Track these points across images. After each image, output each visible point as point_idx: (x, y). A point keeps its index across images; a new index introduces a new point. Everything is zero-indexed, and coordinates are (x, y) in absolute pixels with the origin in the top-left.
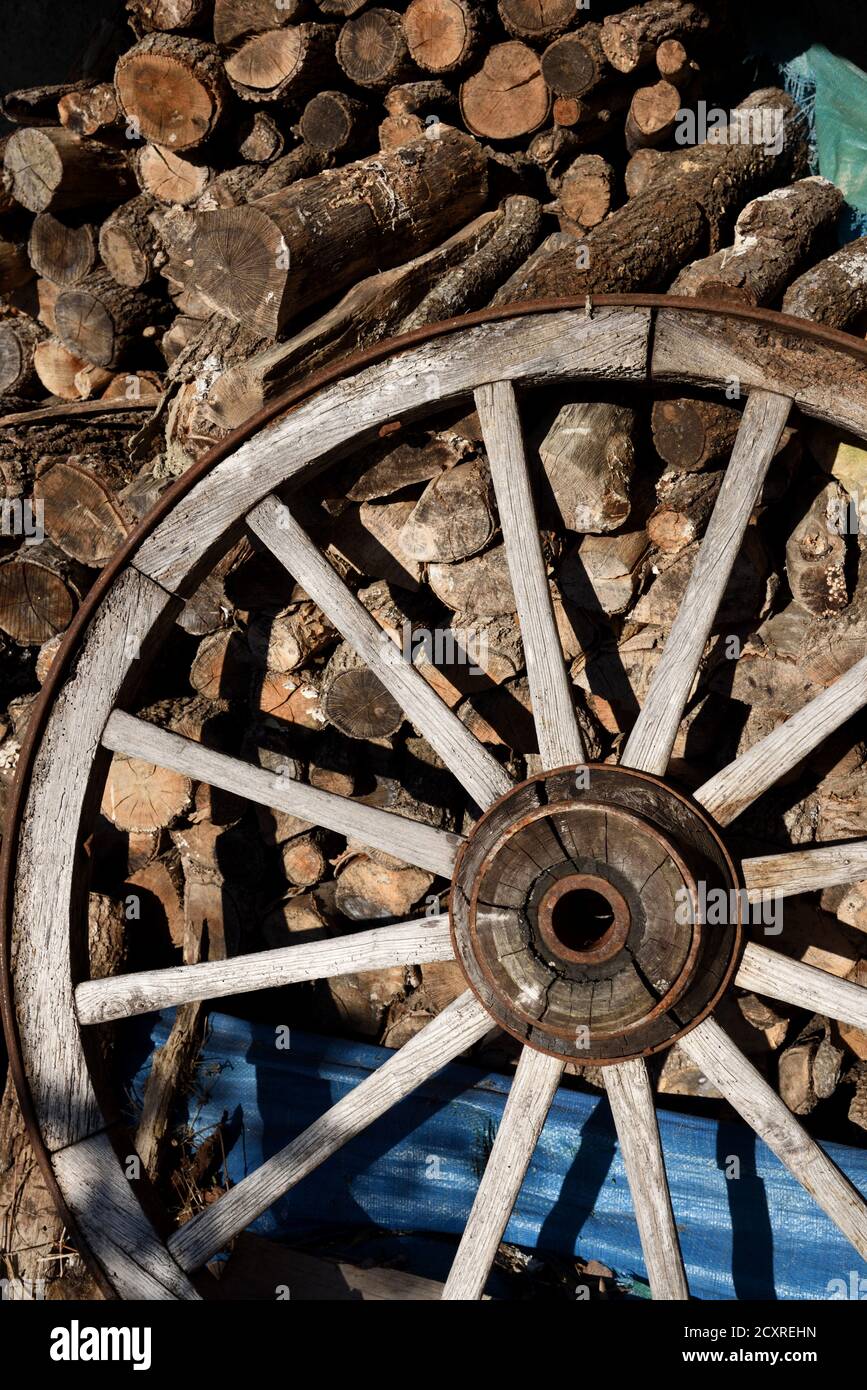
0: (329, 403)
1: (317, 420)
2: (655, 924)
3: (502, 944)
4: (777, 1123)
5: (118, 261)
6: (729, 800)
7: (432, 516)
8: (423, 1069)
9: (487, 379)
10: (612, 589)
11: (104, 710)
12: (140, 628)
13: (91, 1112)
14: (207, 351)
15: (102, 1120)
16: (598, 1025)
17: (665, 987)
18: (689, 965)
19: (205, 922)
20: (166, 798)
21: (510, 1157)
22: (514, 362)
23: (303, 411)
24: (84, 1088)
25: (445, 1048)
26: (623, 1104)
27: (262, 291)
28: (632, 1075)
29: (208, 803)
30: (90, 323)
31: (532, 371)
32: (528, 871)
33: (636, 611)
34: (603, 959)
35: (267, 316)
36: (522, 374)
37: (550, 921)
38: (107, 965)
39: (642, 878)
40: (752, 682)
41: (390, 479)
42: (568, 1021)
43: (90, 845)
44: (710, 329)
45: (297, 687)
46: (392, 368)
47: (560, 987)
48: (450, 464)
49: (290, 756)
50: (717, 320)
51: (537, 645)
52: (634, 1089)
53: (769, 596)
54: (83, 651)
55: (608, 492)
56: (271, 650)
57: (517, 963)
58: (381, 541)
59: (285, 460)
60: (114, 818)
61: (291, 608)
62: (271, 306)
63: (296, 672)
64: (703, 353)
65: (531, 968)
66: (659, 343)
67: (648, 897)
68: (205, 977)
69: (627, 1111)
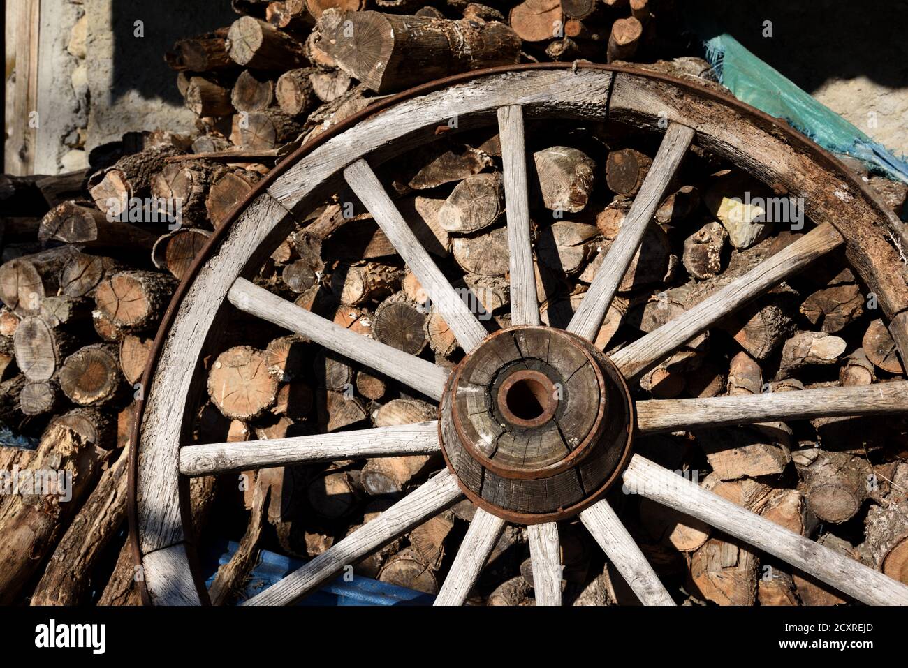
0: (407, 109)
1: (398, 118)
2: (574, 402)
3: (472, 407)
4: (643, 573)
5: (286, 98)
6: (632, 362)
7: (461, 199)
8: (407, 518)
9: (507, 103)
10: (570, 253)
11: (233, 275)
12: (265, 229)
13: (176, 530)
14: (334, 109)
15: (182, 535)
16: (529, 464)
17: (577, 443)
18: (594, 430)
19: (270, 487)
20: (259, 396)
21: (458, 582)
22: (525, 94)
23: (390, 112)
24: (174, 513)
25: (424, 504)
26: (539, 552)
27: (375, 61)
28: (548, 533)
29: (286, 401)
30: (262, 134)
31: (536, 101)
32: (495, 363)
33: (584, 274)
34: (537, 425)
35: (375, 77)
36: (529, 102)
37: (505, 397)
38: (199, 499)
39: (569, 373)
40: (655, 319)
41: (438, 175)
42: (509, 460)
43: (208, 360)
44: (648, 86)
45: (358, 318)
46: (448, 92)
47: (507, 437)
48: (477, 170)
49: (346, 364)
50: (653, 83)
51: (518, 257)
52: (548, 542)
53: (670, 266)
54: (227, 239)
55: (574, 185)
56: (345, 289)
57: (480, 420)
58: (426, 221)
59: (374, 138)
60: (221, 405)
61: (362, 262)
62: (379, 71)
63: (358, 305)
64: (642, 99)
65: (489, 423)
66: (616, 91)
67: (572, 385)
68: (269, 446)
69: (542, 557)
